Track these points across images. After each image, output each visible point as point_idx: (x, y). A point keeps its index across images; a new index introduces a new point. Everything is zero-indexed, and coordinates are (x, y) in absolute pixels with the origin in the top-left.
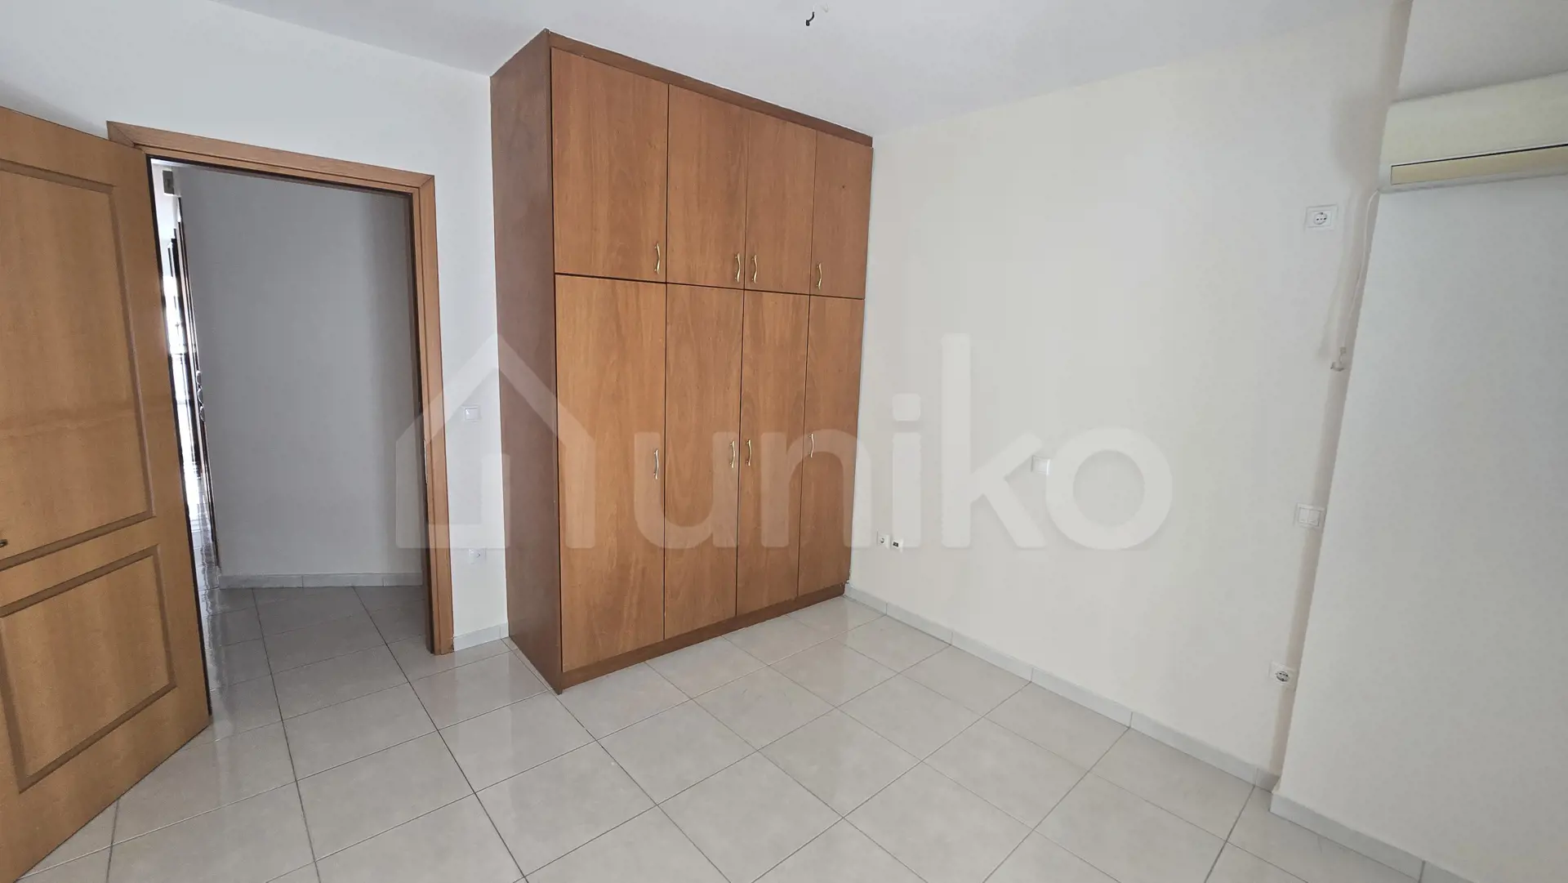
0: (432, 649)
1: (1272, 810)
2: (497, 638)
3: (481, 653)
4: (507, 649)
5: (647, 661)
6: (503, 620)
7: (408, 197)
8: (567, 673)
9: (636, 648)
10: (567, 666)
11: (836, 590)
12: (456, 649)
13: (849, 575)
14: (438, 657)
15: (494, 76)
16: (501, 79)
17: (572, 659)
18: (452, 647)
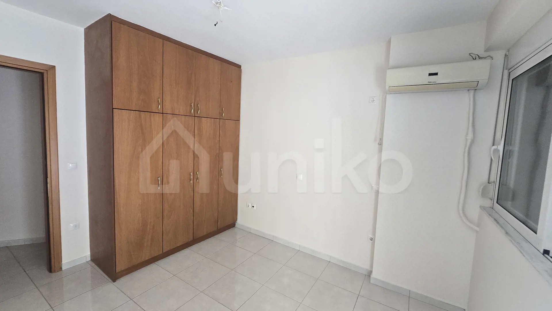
0: (50, 270)
1: (371, 282)
2: (85, 261)
3: (76, 270)
4: (89, 266)
5: (156, 263)
6: (88, 253)
7: (42, 74)
8: (118, 273)
9: (150, 258)
10: (118, 269)
11: (232, 225)
12: (63, 269)
13: (237, 219)
14: (53, 275)
15: (86, 28)
16: (89, 31)
17: (120, 267)
18: (61, 268)
